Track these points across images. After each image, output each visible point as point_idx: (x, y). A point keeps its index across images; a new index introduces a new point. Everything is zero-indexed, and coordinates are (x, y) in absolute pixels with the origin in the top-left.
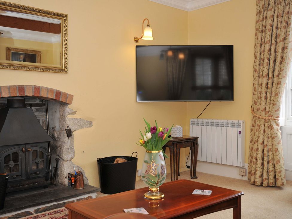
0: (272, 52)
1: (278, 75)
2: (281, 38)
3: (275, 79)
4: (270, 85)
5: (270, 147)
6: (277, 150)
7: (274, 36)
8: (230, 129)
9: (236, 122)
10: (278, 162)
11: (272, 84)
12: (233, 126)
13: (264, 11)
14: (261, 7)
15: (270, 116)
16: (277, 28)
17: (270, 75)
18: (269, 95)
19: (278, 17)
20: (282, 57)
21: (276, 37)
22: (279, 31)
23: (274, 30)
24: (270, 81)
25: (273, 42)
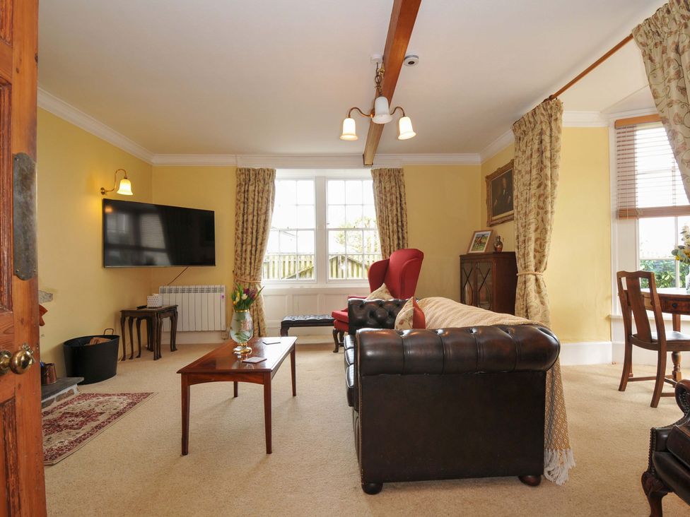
0: (255, 222)
1: (261, 244)
2: (263, 211)
3: (259, 247)
4: (253, 252)
5: (255, 308)
6: (261, 310)
7: (256, 209)
8: (211, 294)
9: (218, 286)
10: (262, 320)
11: (256, 251)
12: (215, 291)
13: (245, 184)
14: (242, 180)
15: (254, 280)
16: (258, 202)
17: (254, 243)
18: (253, 261)
19: (258, 193)
20: (264, 228)
21: (257, 210)
22: (260, 205)
23: (256, 204)
24: (254, 248)
25: (255, 214)
